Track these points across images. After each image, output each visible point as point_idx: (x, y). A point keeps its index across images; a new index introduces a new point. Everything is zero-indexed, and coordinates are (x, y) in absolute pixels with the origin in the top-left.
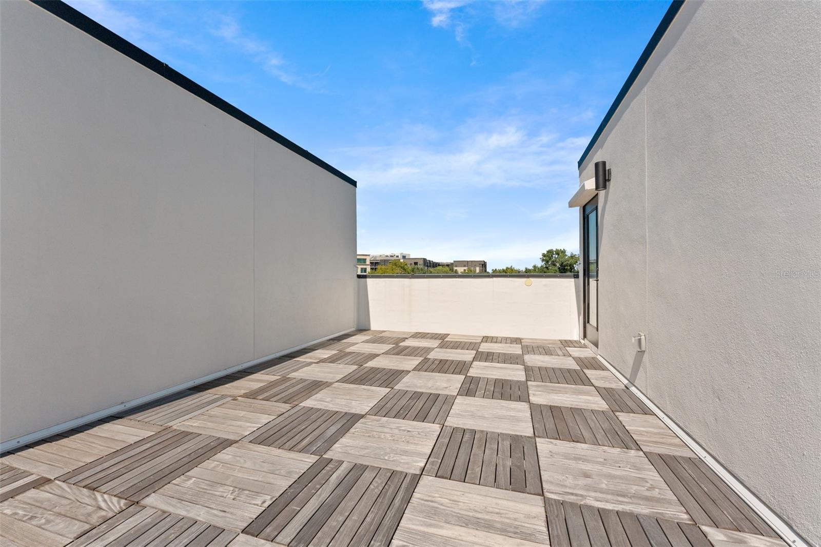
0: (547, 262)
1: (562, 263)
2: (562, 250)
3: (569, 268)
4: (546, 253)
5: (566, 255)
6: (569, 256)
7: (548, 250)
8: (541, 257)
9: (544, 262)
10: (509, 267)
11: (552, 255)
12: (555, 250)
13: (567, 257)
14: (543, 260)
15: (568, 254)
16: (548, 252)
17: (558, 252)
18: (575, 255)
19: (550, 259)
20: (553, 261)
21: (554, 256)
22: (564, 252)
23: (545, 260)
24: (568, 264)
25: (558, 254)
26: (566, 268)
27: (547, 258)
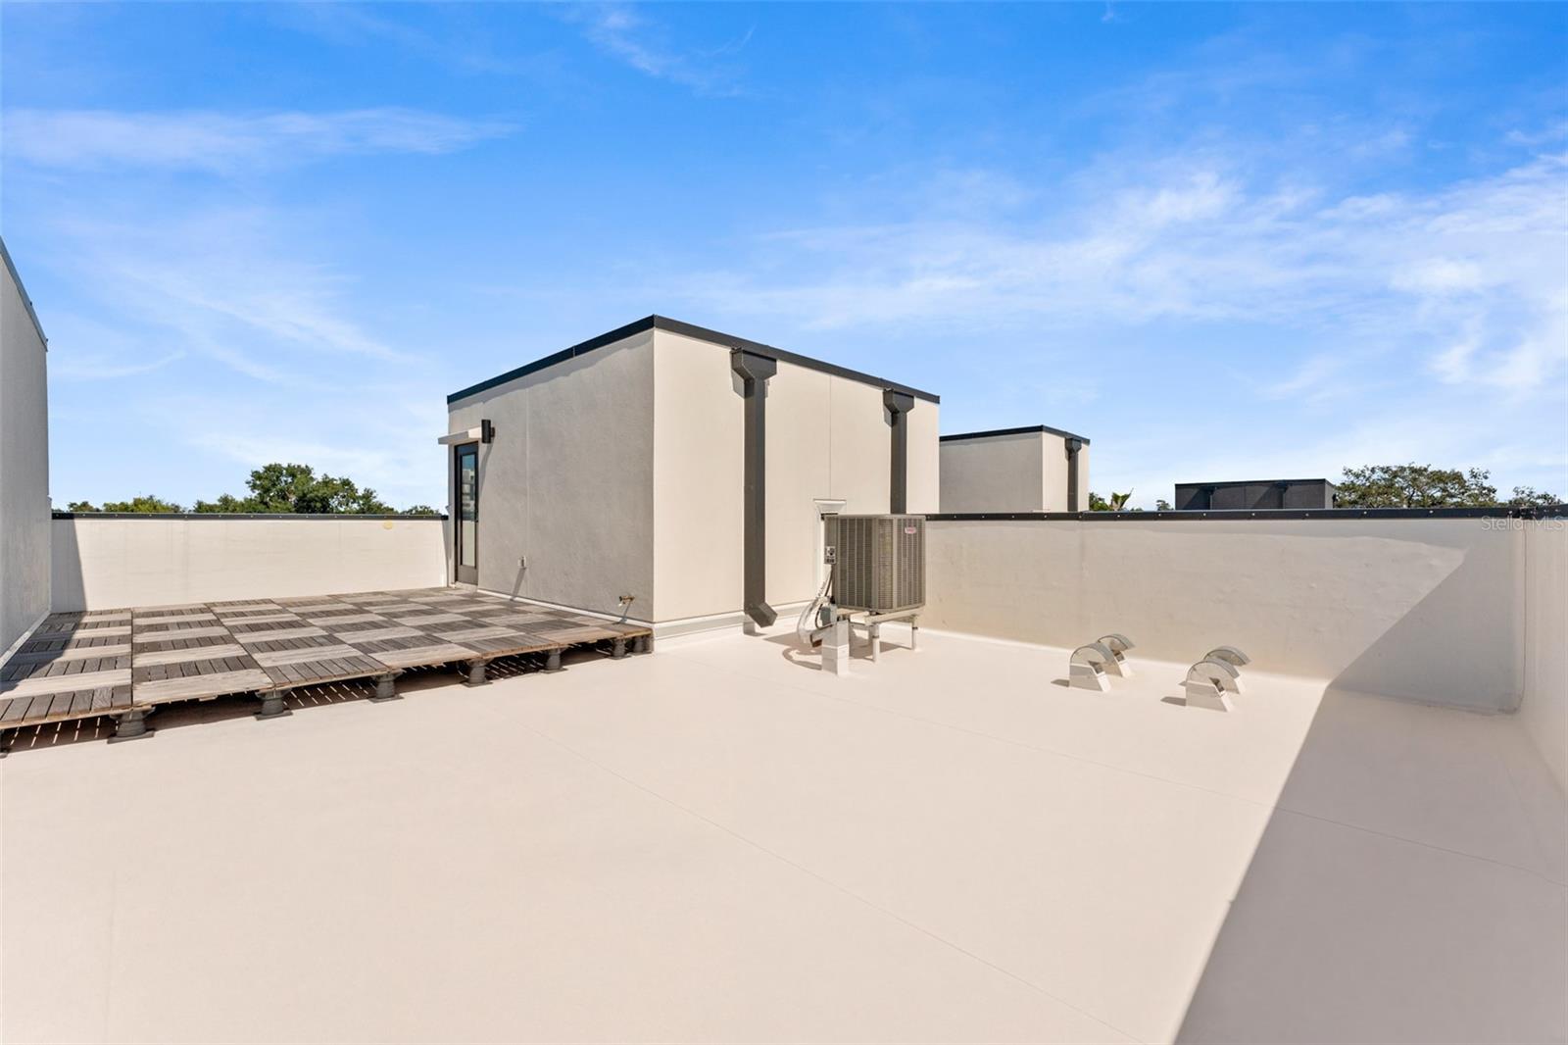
0: (267, 491)
1: (305, 495)
2: (303, 466)
3: (319, 505)
4: (261, 470)
5: (312, 479)
6: (320, 480)
7: (267, 465)
8: (250, 479)
9: (257, 492)
10: (145, 496)
11: (278, 477)
12: (285, 465)
13: (314, 483)
14: (254, 487)
15: (318, 476)
16: (268, 469)
17: (293, 472)
18: (333, 480)
19: (274, 485)
20: (281, 490)
21: (283, 479)
22: (307, 471)
23: (262, 487)
24: (317, 496)
25: (293, 476)
26: (312, 504)
27: (266, 483)
